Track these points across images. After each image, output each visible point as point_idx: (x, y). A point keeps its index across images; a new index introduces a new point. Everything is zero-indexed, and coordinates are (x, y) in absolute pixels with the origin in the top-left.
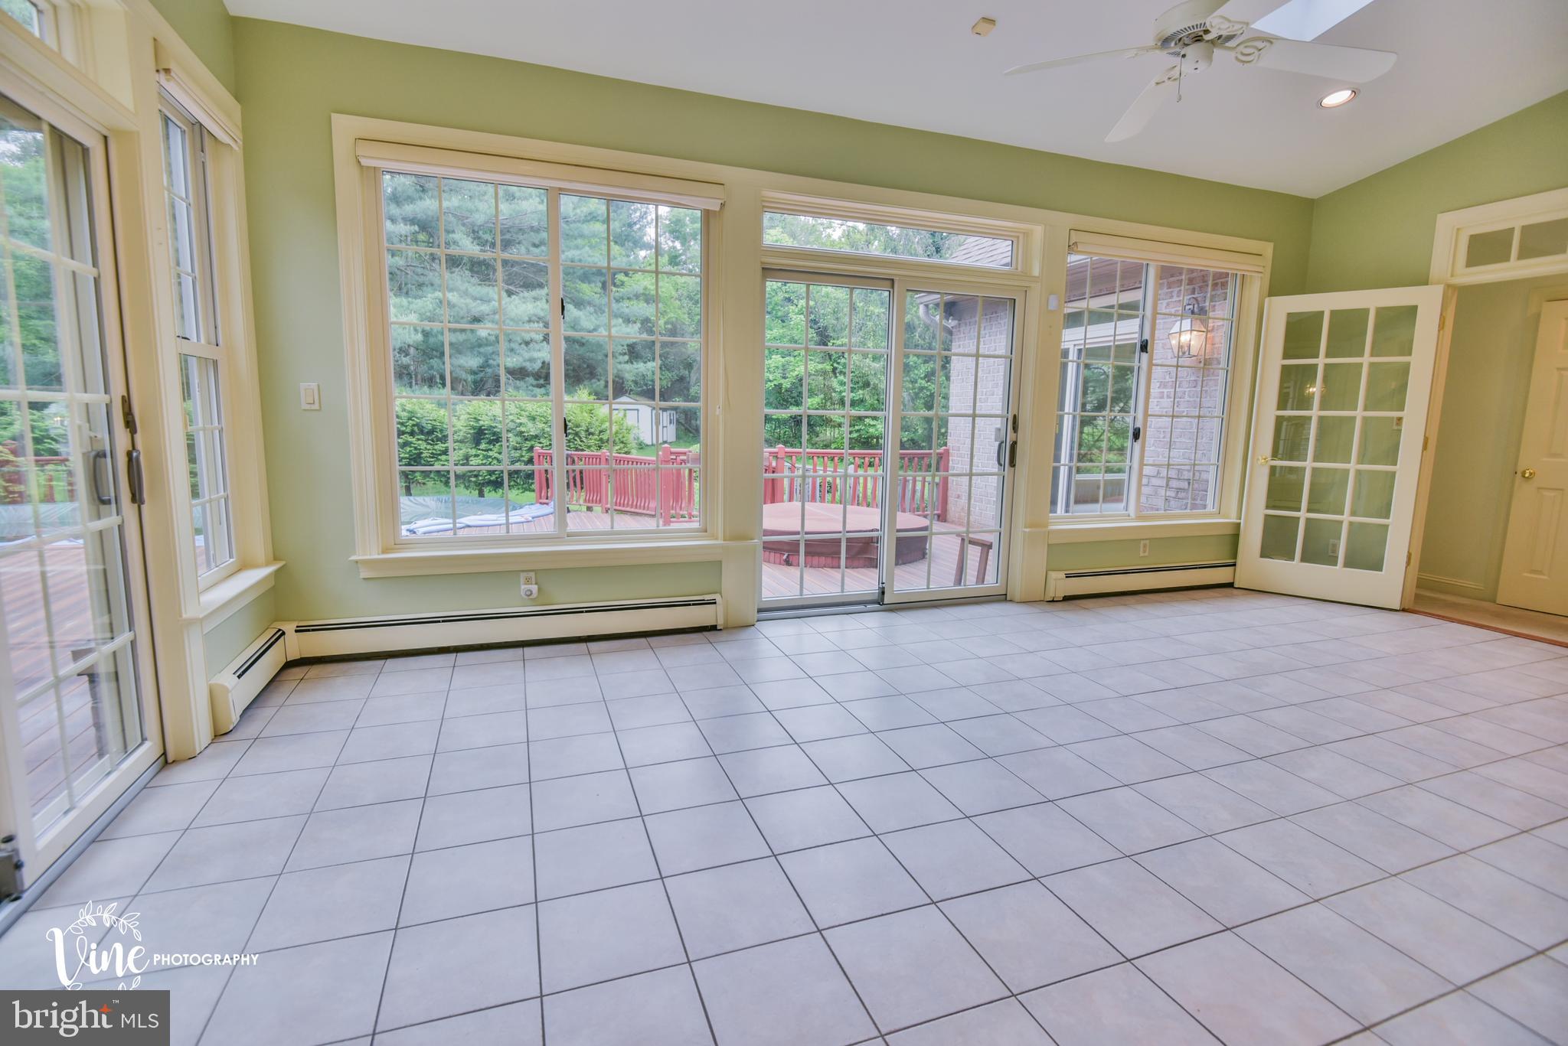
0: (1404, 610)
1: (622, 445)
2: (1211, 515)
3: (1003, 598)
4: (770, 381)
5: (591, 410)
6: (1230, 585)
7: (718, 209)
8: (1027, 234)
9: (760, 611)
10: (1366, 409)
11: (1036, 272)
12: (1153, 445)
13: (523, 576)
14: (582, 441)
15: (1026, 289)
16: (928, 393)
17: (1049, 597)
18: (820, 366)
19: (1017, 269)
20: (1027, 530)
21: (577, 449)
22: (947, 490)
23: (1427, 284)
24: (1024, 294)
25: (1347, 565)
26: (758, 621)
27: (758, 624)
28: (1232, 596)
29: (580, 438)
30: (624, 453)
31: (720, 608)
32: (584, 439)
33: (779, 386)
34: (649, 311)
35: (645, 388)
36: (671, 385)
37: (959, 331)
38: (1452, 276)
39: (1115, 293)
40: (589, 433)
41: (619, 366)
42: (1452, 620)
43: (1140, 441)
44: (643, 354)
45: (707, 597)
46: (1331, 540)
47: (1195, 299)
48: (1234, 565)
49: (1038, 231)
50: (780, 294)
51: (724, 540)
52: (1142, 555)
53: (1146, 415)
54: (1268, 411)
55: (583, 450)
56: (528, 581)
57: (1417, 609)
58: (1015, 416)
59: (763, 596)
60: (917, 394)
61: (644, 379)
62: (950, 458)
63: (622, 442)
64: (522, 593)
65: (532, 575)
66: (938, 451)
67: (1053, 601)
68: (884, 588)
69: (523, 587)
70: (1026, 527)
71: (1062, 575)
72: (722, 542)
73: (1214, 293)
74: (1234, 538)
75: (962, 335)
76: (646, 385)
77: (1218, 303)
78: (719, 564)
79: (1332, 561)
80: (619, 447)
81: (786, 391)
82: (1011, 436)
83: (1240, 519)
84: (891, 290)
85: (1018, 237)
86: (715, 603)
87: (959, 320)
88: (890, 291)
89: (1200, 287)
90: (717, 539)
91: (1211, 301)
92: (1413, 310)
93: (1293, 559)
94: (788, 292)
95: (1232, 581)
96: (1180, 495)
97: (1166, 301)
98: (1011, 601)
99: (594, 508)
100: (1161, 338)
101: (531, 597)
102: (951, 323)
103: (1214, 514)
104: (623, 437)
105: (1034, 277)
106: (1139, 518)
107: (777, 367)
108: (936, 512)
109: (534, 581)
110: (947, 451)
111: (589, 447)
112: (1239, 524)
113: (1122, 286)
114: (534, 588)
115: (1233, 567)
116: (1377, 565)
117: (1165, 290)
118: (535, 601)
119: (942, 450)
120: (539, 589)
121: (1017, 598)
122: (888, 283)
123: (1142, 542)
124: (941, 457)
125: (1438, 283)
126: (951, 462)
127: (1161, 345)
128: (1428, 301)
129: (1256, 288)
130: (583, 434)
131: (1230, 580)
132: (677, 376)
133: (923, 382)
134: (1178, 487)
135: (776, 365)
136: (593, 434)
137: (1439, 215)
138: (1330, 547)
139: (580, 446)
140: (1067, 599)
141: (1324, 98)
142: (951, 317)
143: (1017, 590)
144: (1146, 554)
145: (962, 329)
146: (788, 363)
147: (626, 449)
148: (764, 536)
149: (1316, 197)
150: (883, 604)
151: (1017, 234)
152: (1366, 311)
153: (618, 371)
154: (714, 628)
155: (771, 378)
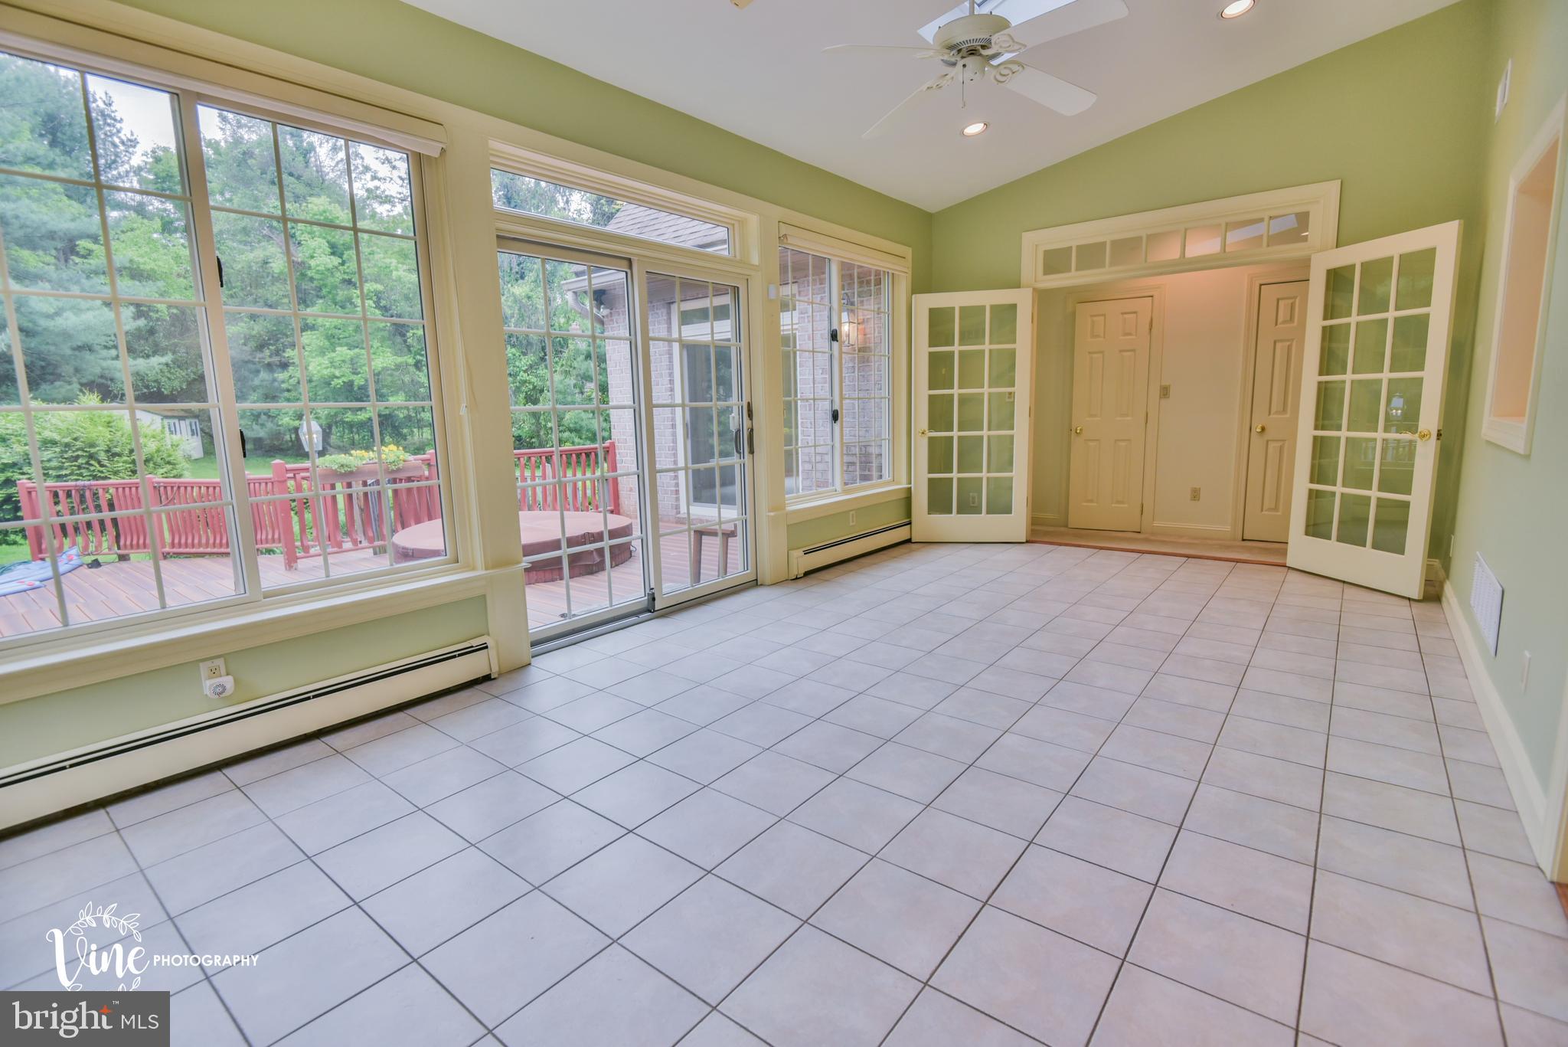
0: (1027, 542)
1: (169, 467)
2: (888, 483)
3: (755, 583)
4: (337, 378)
5: (109, 423)
6: (909, 541)
7: (436, 154)
8: (742, 222)
9: (533, 644)
10: (990, 387)
11: (755, 260)
12: (822, 425)
13: (204, 668)
14: (102, 466)
15: (746, 277)
16: (531, 387)
17: (794, 573)
18: (399, 360)
19: (735, 256)
20: (772, 514)
21: (95, 477)
22: (617, 484)
23: (1019, 287)
24: (746, 281)
25: (988, 513)
26: (533, 657)
27: (534, 661)
28: (911, 551)
29: (99, 462)
30: (174, 477)
31: (492, 651)
32: (106, 463)
33: (351, 384)
34: (143, 292)
35: (145, 390)
36: (187, 385)
37: (612, 320)
38: (1035, 281)
39: (788, 284)
40: (112, 455)
41: (105, 364)
42: (1060, 544)
43: (838, 422)
44: (137, 347)
45: (475, 642)
46: (971, 494)
47: (846, 294)
48: (910, 523)
49: (753, 220)
50: (338, 275)
51: (486, 569)
52: (851, 524)
53: (842, 398)
54: (922, 392)
55: (106, 478)
56: (214, 673)
57: (1034, 539)
58: (749, 403)
59: (530, 628)
60: (518, 388)
61: (142, 380)
62: (617, 451)
63: (169, 463)
64: (207, 692)
65: (220, 662)
66: (603, 445)
67: (797, 578)
68: (653, 594)
69: (208, 683)
70: (769, 511)
71: (800, 552)
72: (484, 572)
73: (860, 289)
74: (908, 500)
75: (615, 325)
76: (147, 387)
77: (865, 299)
78: (483, 597)
79: (977, 510)
80: (165, 470)
81: (359, 389)
82: (747, 423)
83: (910, 483)
84: (629, 271)
85: (733, 225)
86: (487, 647)
87: (611, 309)
88: (627, 273)
89: (849, 284)
90: (474, 569)
91: (859, 296)
92: (1014, 307)
93: (951, 513)
94: (347, 273)
95: (909, 537)
96: (850, 469)
97: (820, 296)
98: (761, 585)
99: (132, 556)
100: (819, 329)
101: (223, 695)
102: (604, 312)
103: (887, 484)
104: (170, 456)
105: (753, 265)
106: (845, 492)
107: (344, 361)
108: (608, 508)
109: (223, 671)
110: (613, 444)
111: (116, 473)
112: (911, 488)
113: (794, 278)
114: (228, 681)
115: (909, 526)
116: (1008, 510)
117: (818, 286)
118: (230, 701)
119: (607, 443)
120: (236, 681)
121: (768, 582)
122: (625, 263)
123: (851, 513)
124: (608, 451)
125: (1028, 287)
126: (618, 456)
127: (819, 335)
128: (1023, 300)
129: (903, 285)
130: (102, 456)
131: (908, 537)
132: (194, 373)
133: (525, 375)
134: (848, 461)
135: (343, 358)
136: (119, 455)
137: (1023, 234)
138: (971, 499)
139: (102, 472)
140: (807, 574)
141: (966, 127)
142: (602, 306)
143: (767, 573)
144: (854, 524)
145: (614, 318)
146: (358, 356)
147: (175, 472)
148: (525, 556)
149: (934, 212)
150: (655, 611)
151: (733, 222)
152: (983, 308)
153: (103, 369)
154: (487, 678)
155: (337, 373)
